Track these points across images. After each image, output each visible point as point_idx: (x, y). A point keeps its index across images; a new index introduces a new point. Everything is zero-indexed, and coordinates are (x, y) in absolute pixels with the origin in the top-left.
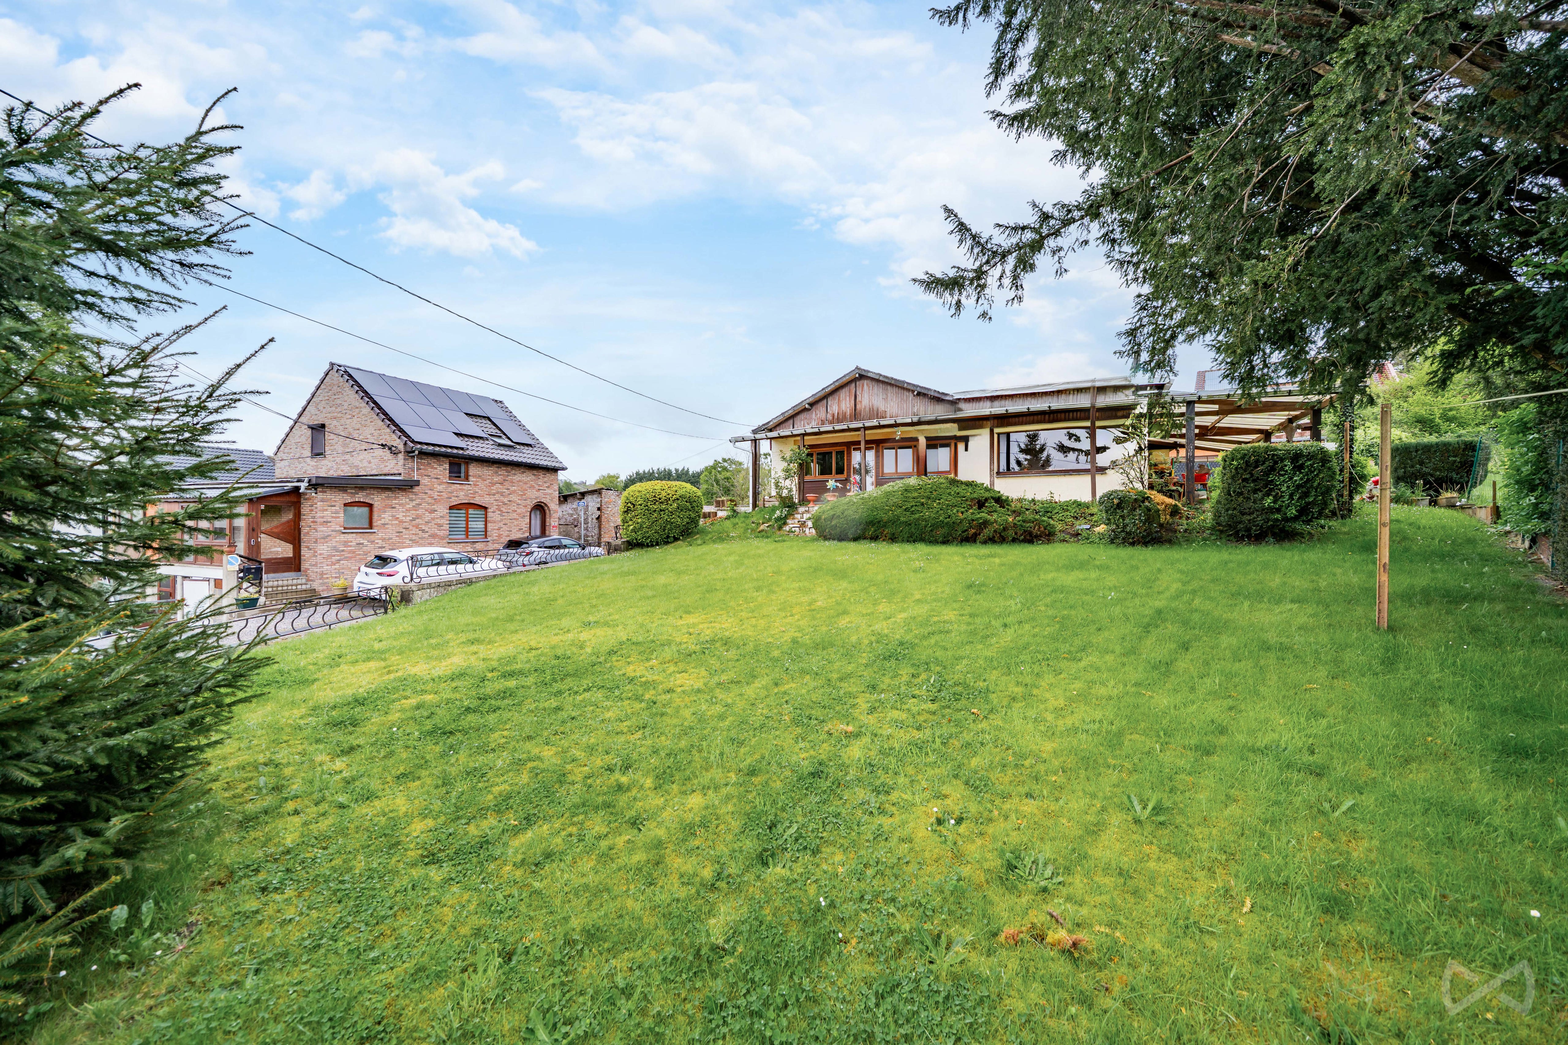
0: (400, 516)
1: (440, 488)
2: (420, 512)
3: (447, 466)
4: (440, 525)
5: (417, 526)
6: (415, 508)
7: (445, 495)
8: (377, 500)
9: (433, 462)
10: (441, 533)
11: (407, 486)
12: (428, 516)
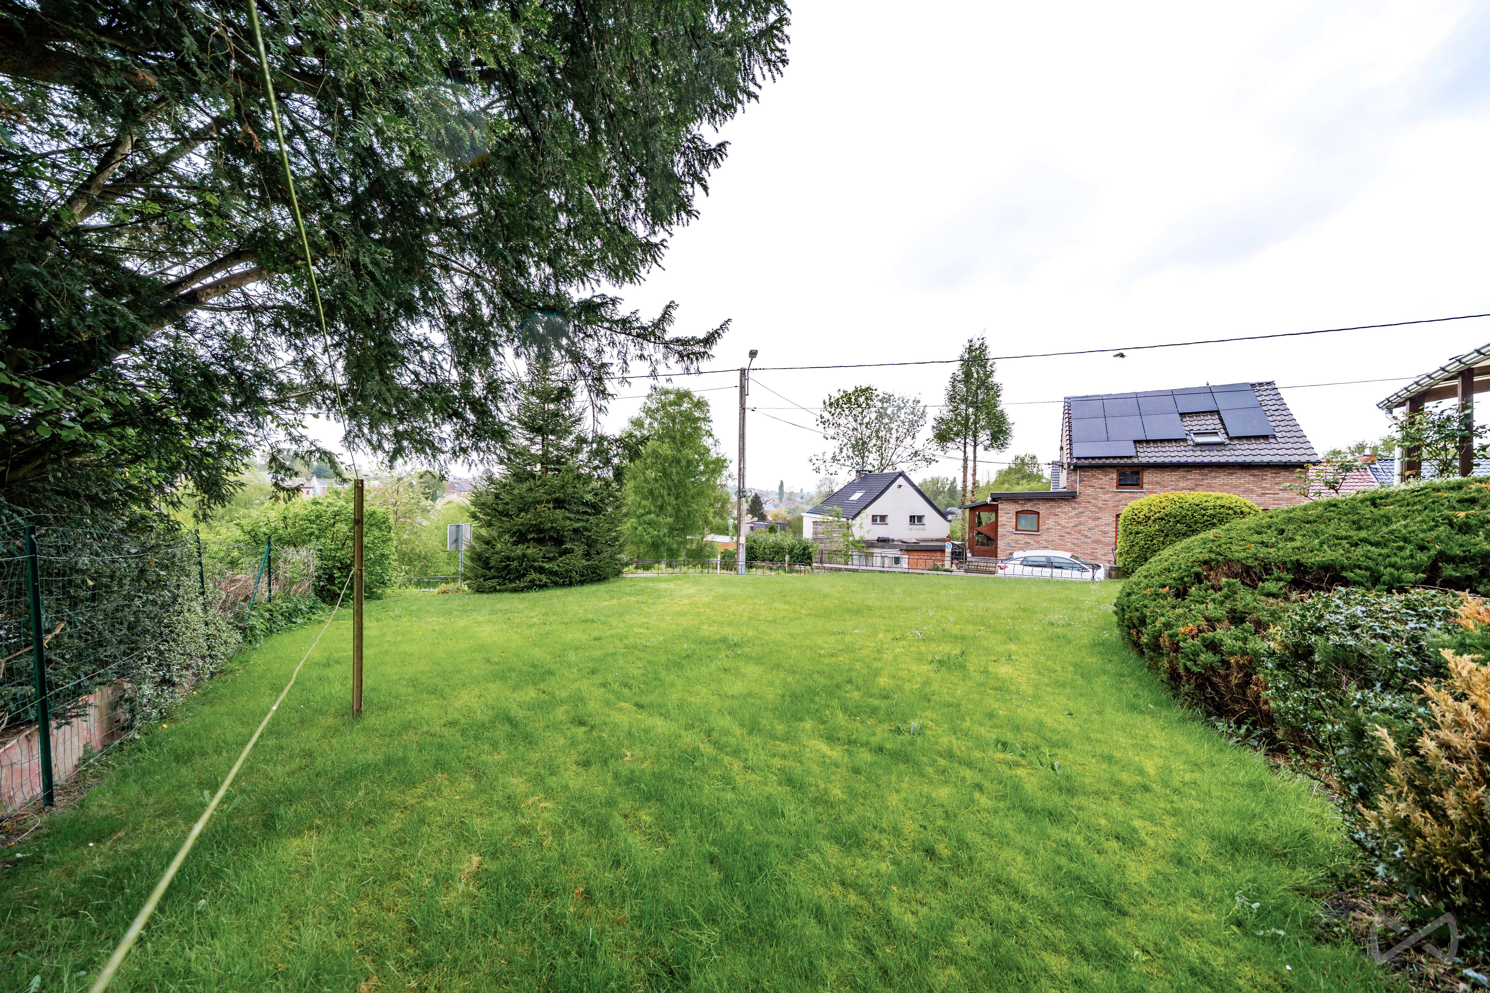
0: (1063, 522)
1: (1106, 497)
2: (1083, 519)
3: (1115, 476)
4: (1105, 533)
5: (1079, 532)
6: (1077, 516)
7: (1111, 503)
8: (1043, 508)
9: (1099, 474)
10: (1106, 540)
11: (1069, 497)
12: (1091, 523)
